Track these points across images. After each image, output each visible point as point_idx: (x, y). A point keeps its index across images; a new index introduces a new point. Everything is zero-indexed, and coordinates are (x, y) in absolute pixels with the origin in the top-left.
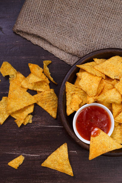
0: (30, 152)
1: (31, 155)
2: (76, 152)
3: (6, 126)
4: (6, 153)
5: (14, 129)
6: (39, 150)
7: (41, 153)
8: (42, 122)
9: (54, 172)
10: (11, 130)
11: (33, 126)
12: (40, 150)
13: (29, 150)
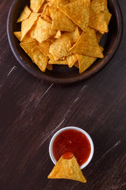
0: (55, 124)
1: (59, 126)
2: (85, 86)
3: (17, 128)
4: (40, 146)
5: (25, 124)
6: (59, 115)
7: (63, 116)
8: (38, 95)
9: (88, 118)
10: (25, 126)
11: (35, 105)
12: (61, 115)
13: (53, 124)
